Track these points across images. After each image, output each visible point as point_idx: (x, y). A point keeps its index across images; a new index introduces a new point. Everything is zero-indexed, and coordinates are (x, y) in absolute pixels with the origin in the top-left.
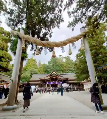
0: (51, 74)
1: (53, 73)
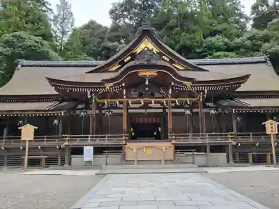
0: (123, 55)
1: (142, 47)
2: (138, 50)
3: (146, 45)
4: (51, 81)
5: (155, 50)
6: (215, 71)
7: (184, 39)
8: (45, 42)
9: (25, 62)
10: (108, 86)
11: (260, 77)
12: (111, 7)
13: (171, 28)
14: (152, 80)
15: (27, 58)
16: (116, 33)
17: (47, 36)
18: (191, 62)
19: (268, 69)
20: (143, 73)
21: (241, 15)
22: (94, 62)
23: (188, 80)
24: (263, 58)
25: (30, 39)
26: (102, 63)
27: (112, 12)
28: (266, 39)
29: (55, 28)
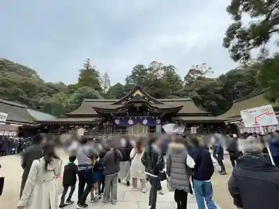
1: (136, 93)
2: (134, 95)
3: (138, 92)
4: (95, 109)
5: (141, 95)
6: (168, 104)
7: (157, 90)
8: (97, 92)
9: (86, 100)
10: (119, 111)
11: (189, 107)
12: (126, 77)
13: (151, 86)
14: (140, 108)
15: (87, 98)
16: (127, 88)
17: (98, 89)
18: (158, 100)
19: (192, 104)
20: (136, 105)
21: (180, 81)
22: (115, 100)
23: (156, 108)
24: (189, 99)
25: (90, 90)
26: (118, 100)
27: (127, 79)
28: (191, 91)
29: (102, 86)
